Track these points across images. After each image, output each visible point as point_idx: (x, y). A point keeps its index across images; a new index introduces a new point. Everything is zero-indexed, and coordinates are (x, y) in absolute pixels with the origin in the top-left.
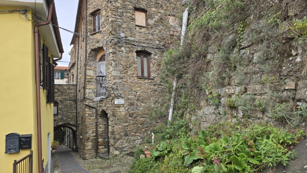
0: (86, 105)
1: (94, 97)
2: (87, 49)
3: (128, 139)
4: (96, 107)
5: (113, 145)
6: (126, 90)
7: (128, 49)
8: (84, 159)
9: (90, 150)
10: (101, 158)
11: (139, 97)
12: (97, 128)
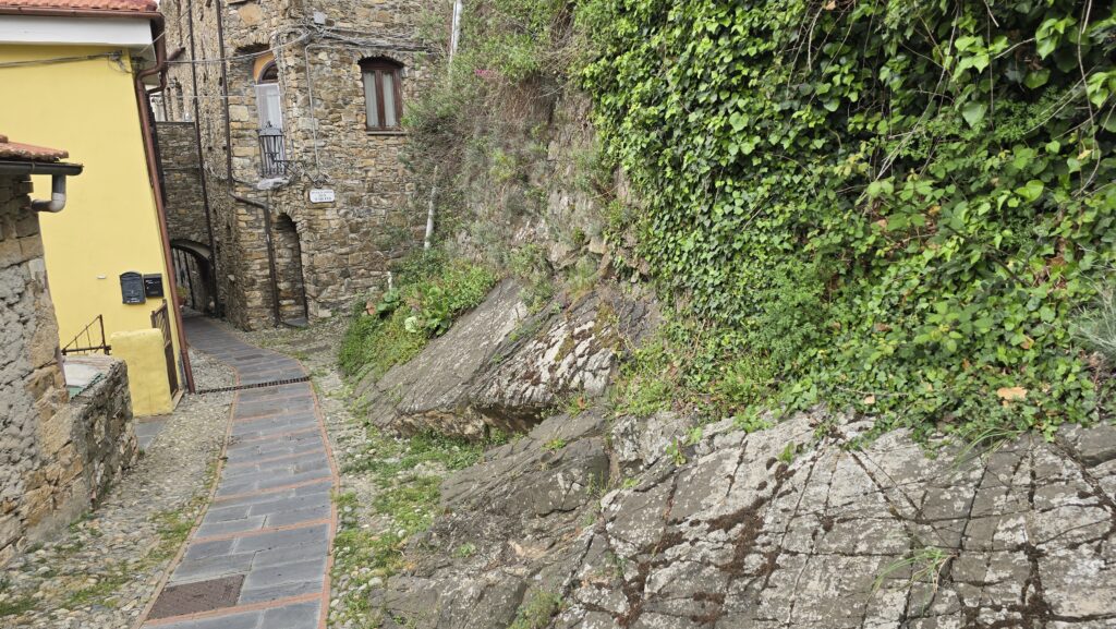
0: (239, 200)
1: (257, 179)
2: (225, 43)
3: (349, 284)
4: (265, 205)
5: (314, 298)
6: (337, 166)
7: (337, 57)
8: (247, 329)
9: (259, 308)
10: (289, 326)
11: (374, 181)
12: (271, 258)
